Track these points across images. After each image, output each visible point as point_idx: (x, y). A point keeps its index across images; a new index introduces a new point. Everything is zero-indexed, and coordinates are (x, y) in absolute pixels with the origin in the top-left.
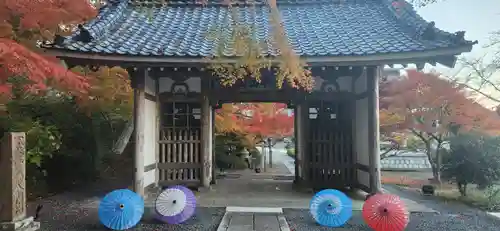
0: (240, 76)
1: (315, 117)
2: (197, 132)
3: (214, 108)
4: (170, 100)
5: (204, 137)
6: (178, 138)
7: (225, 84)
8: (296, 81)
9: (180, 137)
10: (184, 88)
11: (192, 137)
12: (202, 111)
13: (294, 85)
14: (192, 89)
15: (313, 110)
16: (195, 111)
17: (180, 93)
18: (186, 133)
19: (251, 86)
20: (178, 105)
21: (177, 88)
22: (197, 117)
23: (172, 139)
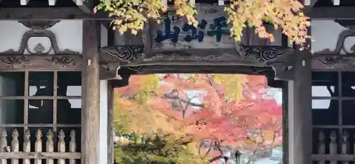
0: (154, 15)
1: (325, 105)
2: (73, 134)
3: (113, 85)
4: (17, 67)
5: (87, 146)
6: (33, 149)
7: (123, 30)
8: (267, 25)
9: (39, 146)
10: (46, 42)
11: (62, 146)
12: (84, 91)
13: (263, 34)
14: (63, 45)
15: (320, 91)
16: (72, 90)
17: (39, 54)
18: (50, 137)
19: (188, 39)
20: (36, 78)
21: (33, 43)
22: (75, 104)
23: (21, 149)
